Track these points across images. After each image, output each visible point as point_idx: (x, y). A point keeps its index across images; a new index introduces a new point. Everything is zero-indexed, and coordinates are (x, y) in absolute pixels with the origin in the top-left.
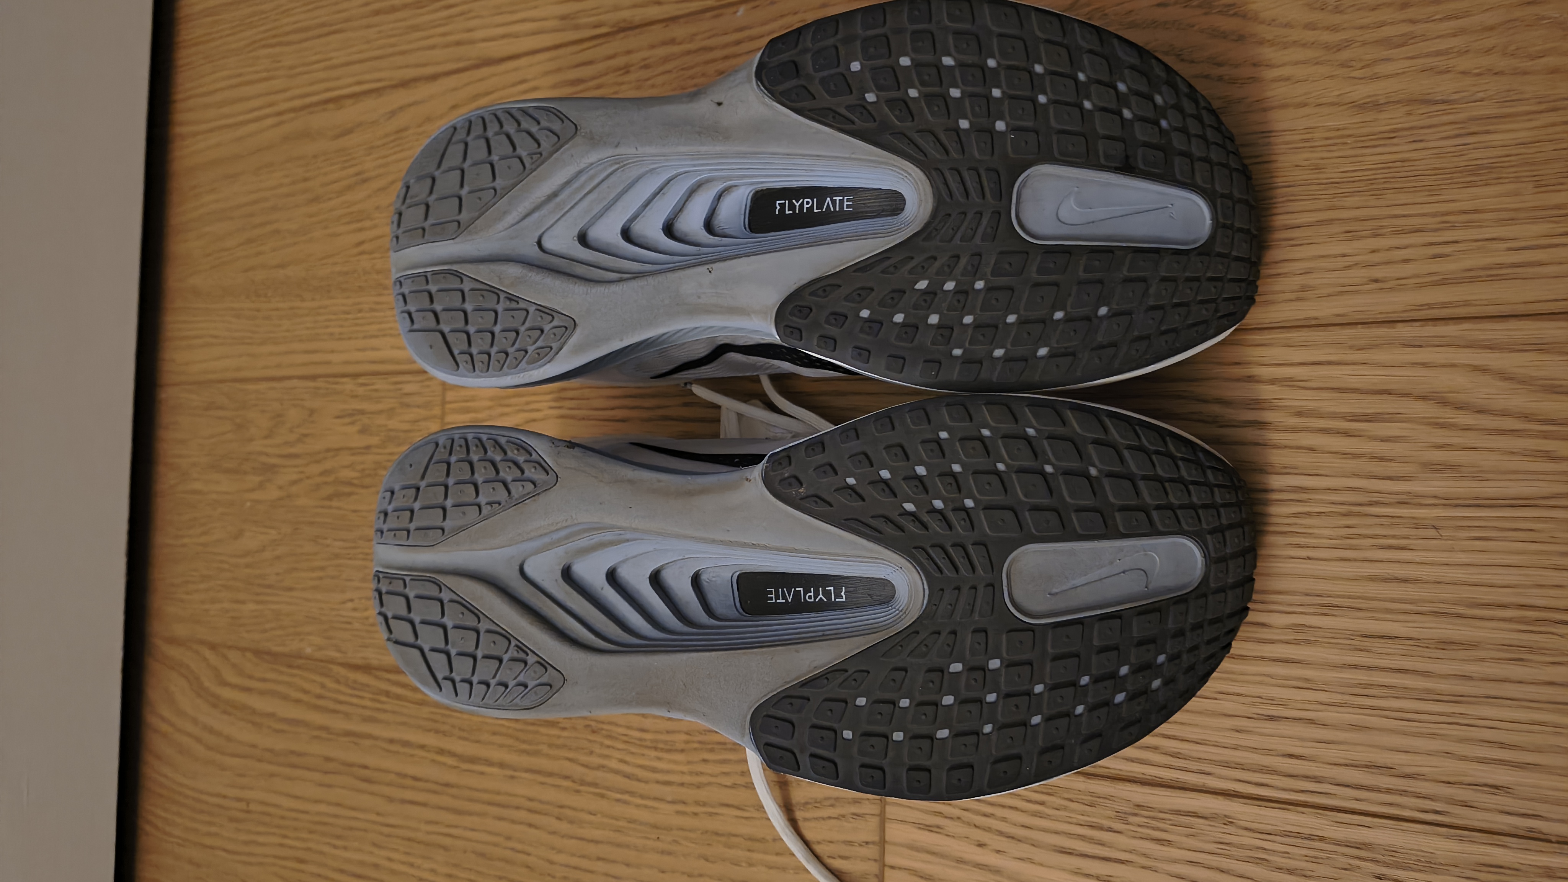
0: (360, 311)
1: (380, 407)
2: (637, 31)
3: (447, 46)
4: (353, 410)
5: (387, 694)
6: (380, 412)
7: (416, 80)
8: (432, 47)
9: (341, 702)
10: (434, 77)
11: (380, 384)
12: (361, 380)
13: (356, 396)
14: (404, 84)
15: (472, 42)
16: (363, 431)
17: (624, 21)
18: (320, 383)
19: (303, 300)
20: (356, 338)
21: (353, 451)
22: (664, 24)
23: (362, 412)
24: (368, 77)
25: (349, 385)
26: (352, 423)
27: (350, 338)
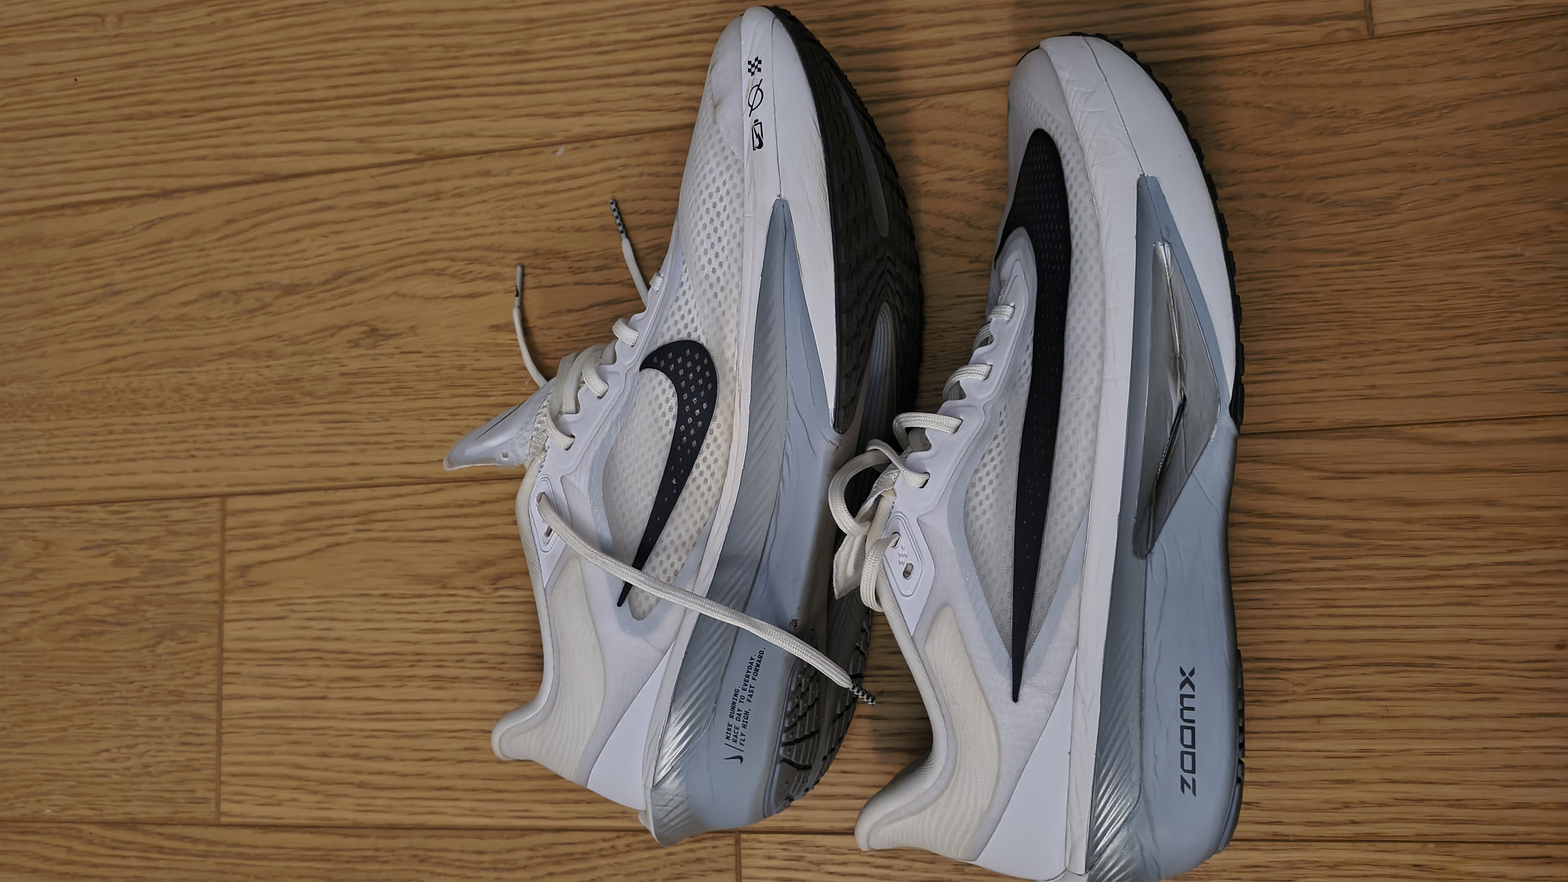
0: (111, 433)
1: (140, 536)
2: (448, 160)
3: (220, 158)
4: (104, 540)
5: (160, 849)
6: (141, 542)
7: (181, 190)
8: (203, 158)
9: (95, 866)
10: (204, 189)
11: (138, 511)
12: (114, 508)
13: (107, 525)
14: (166, 194)
15: (253, 156)
16: (119, 562)
17: (433, 149)
18: (57, 512)
19: (33, 421)
20: (108, 462)
21: (105, 585)
22: (478, 156)
23: (117, 543)
24: (119, 184)
25: (98, 513)
26: (105, 555)
27: (98, 462)
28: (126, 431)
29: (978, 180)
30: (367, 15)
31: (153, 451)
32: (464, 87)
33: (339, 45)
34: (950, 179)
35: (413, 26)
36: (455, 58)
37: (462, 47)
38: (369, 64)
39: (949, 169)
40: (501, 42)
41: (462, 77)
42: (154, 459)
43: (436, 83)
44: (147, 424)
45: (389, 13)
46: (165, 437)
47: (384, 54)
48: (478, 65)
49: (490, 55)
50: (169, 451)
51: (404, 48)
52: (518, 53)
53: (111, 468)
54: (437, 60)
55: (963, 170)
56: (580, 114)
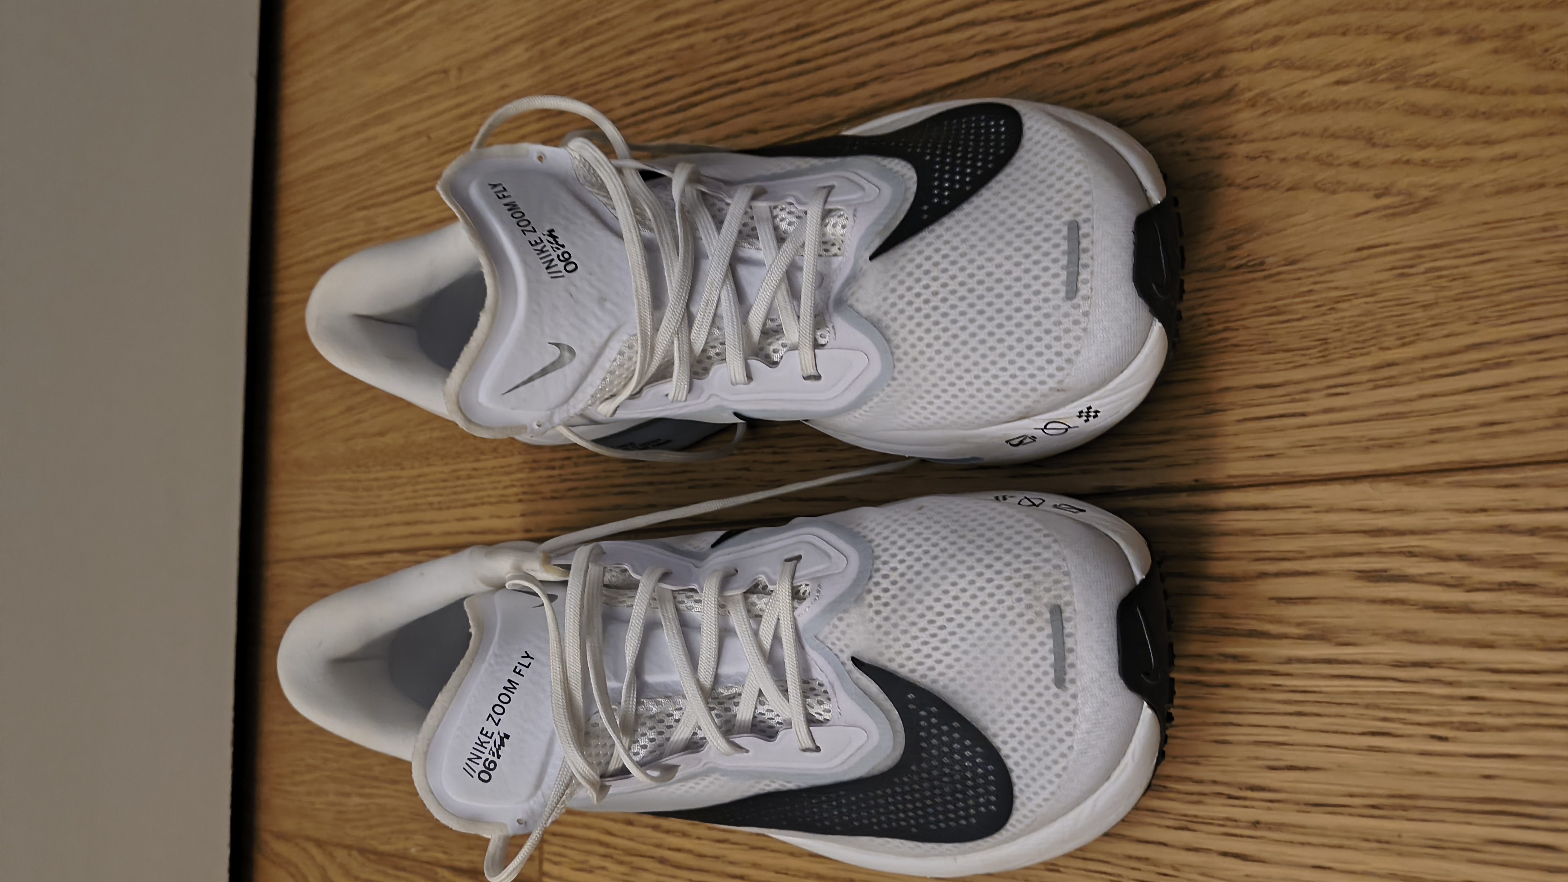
28: (470, 477)
29: (1384, 76)
30: (659, 19)
31: (489, 496)
32: (747, 78)
33: (633, 58)
34: (1338, 83)
35: (697, 21)
36: (738, 47)
37: (744, 34)
38: (660, 72)
39: (1337, 68)
40: (782, 19)
41: (745, 67)
42: (491, 504)
43: (720, 79)
44: (486, 469)
45: (677, 13)
46: (499, 482)
47: (672, 58)
48: (759, 51)
49: (770, 37)
50: (502, 496)
51: (691, 47)
52: (797, 28)
53: (459, 513)
54: (720, 53)
55: (1359, 65)
56: (863, 84)
